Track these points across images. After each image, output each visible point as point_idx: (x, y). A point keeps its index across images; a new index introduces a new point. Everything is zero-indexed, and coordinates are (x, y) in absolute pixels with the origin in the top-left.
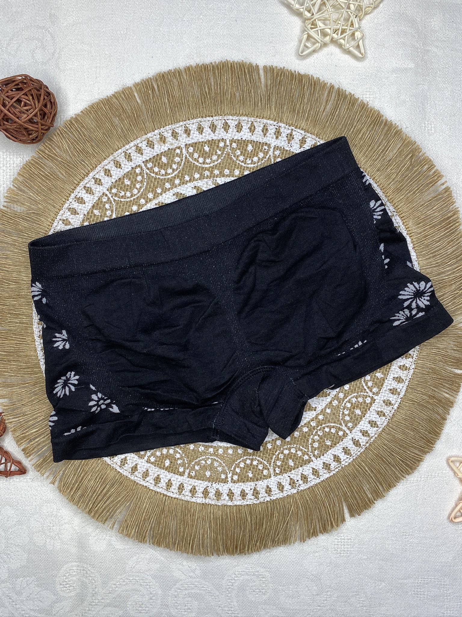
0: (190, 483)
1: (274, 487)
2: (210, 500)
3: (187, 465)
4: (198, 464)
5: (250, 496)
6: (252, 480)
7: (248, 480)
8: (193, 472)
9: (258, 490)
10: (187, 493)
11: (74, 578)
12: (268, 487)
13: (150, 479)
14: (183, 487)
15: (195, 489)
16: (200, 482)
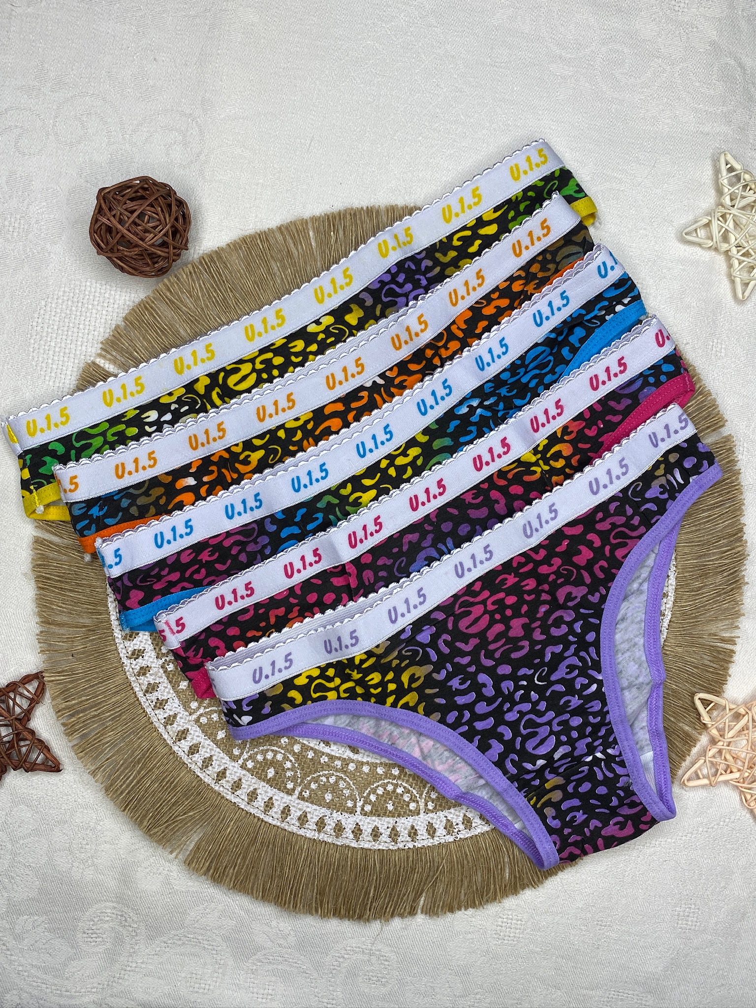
0: (300, 806)
1: (422, 829)
2: (326, 836)
3: (299, 781)
4: (316, 780)
5: (384, 838)
6: (392, 814)
7: (385, 813)
8: (307, 791)
9: (398, 830)
10: (293, 822)
11: (106, 926)
12: (413, 827)
13: (243, 793)
14: (289, 811)
15: (305, 816)
16: (315, 807)
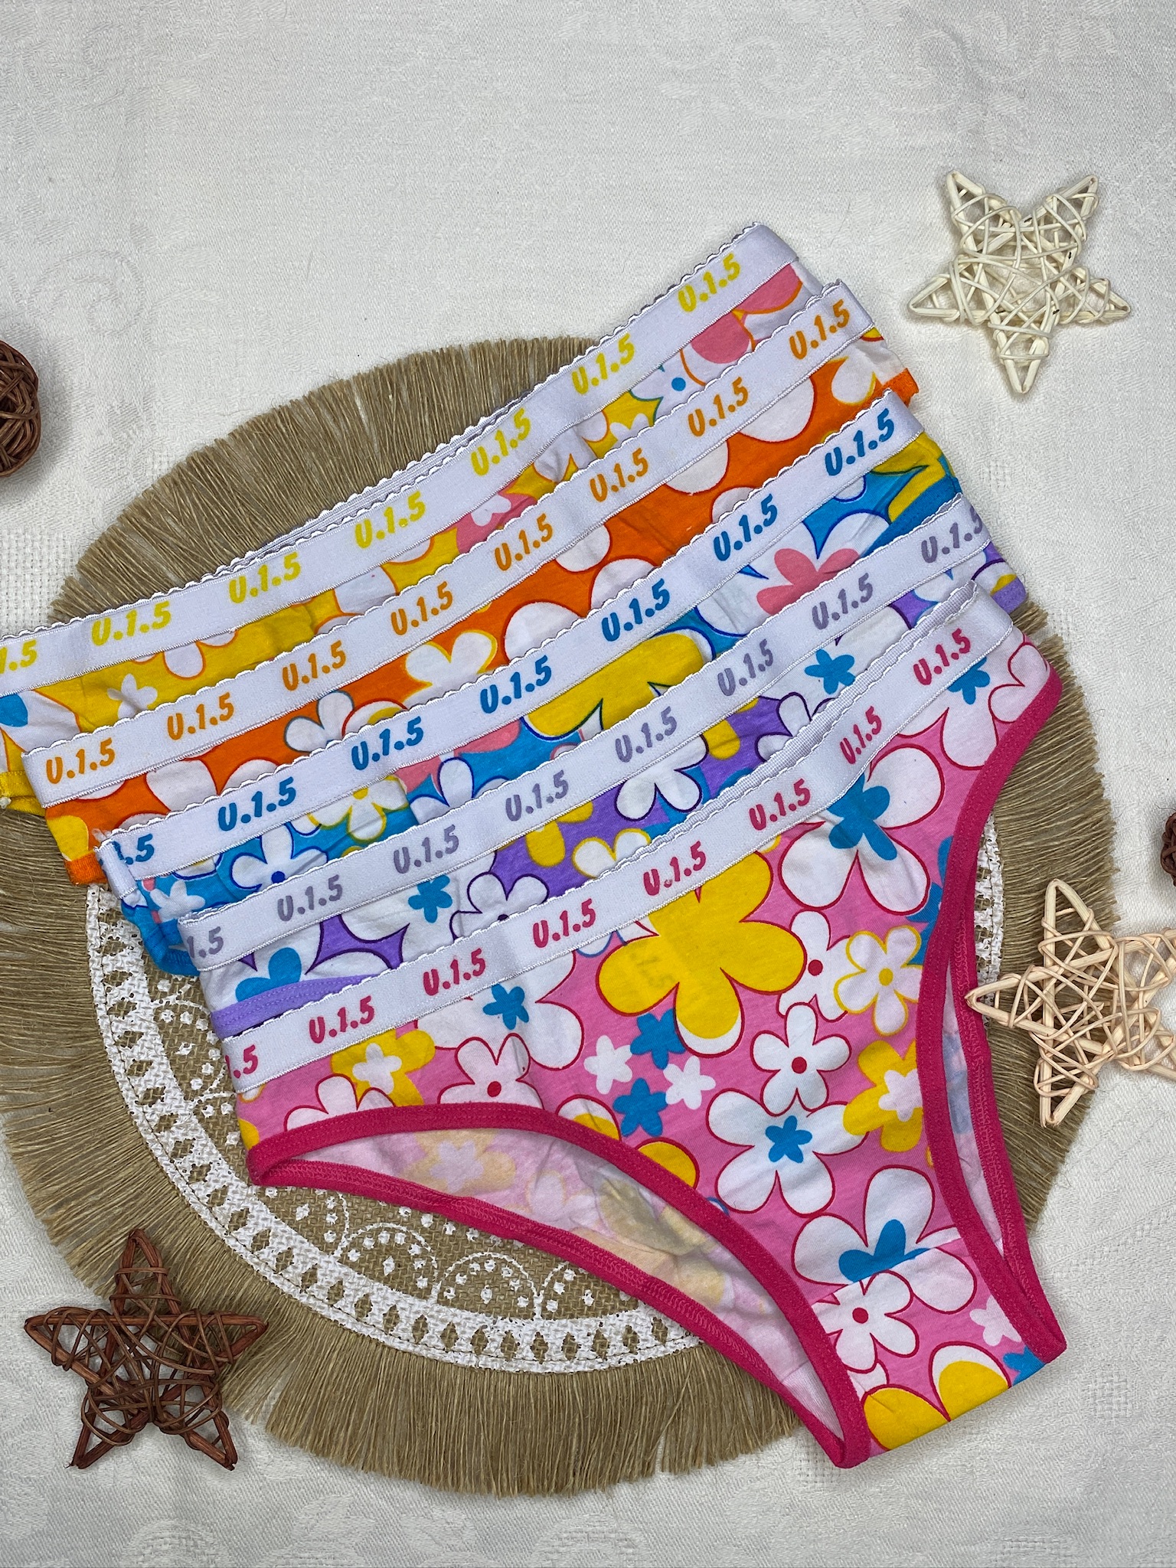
0: (442, 1316)
1: (644, 1330)
2: (490, 1359)
3: (436, 1274)
4: (463, 1270)
5: (585, 1352)
6: (592, 1312)
7: (582, 1311)
8: (452, 1289)
9: (606, 1336)
10: (434, 1342)
12: (629, 1329)
13: (347, 1304)
14: (425, 1325)
15: (453, 1331)
16: (466, 1314)
